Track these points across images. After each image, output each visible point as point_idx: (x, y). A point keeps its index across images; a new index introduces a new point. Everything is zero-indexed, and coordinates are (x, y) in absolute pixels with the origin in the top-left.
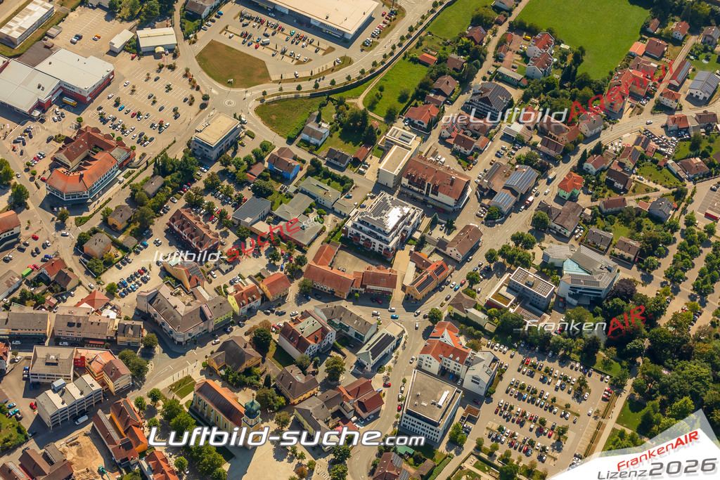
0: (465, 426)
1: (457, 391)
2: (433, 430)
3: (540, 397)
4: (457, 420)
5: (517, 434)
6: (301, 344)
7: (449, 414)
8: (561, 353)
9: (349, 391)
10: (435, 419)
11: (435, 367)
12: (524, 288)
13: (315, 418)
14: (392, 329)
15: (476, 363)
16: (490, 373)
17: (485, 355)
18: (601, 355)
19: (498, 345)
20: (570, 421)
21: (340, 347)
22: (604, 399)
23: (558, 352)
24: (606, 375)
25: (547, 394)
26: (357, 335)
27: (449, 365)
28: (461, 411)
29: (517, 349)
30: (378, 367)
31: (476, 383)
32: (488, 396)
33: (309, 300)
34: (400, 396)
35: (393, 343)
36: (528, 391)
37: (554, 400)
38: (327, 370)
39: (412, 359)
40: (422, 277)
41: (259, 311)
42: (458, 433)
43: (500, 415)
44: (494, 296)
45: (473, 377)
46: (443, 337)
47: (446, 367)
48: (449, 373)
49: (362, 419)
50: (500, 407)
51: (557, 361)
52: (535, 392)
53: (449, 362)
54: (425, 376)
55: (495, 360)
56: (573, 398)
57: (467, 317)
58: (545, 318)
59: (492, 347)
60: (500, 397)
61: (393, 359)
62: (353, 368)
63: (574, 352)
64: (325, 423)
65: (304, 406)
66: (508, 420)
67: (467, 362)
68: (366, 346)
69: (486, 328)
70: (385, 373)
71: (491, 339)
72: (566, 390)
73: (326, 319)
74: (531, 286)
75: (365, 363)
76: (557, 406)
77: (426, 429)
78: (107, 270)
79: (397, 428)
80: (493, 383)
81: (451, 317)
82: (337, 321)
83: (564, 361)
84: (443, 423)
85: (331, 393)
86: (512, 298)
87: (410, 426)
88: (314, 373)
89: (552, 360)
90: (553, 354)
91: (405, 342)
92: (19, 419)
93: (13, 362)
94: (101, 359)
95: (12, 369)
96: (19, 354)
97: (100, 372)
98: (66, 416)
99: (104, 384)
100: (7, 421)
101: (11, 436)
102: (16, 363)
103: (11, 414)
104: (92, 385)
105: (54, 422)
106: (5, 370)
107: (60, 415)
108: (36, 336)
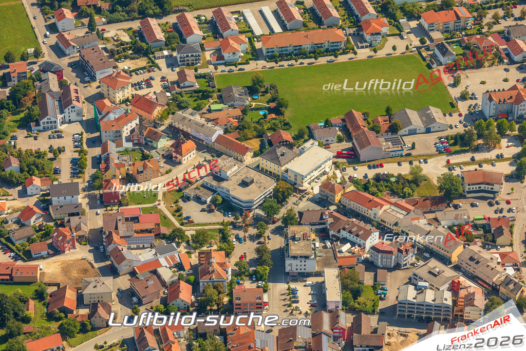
92: (381, 299)
93: (413, 264)
94: (471, 290)
95: (407, 269)
96: (420, 261)
97: (463, 298)
98: (413, 311)
99: (462, 311)
100: (372, 296)
101: (364, 303)
102: (414, 266)
103: (379, 293)
104: (446, 300)
105: (400, 310)
106: (402, 265)
107: (407, 306)
108: (444, 257)
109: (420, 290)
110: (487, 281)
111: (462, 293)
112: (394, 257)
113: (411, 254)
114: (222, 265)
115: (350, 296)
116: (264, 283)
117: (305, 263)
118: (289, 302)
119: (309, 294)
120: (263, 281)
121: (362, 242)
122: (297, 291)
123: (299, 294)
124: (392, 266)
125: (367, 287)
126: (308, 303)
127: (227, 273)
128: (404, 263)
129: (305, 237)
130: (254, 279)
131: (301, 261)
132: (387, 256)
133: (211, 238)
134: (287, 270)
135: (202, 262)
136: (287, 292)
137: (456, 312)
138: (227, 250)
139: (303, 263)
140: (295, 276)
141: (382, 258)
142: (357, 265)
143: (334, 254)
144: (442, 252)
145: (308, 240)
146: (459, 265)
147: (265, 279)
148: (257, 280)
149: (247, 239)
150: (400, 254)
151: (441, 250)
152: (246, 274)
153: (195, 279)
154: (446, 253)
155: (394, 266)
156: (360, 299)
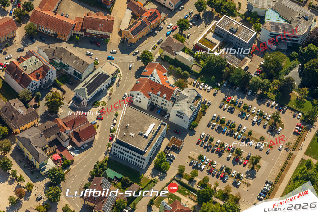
0: (169, 155)
1: (162, 124)
2: (139, 157)
3: (238, 130)
4: (162, 149)
5: (215, 163)
6: (24, 80)
7: (154, 143)
8: (259, 92)
9: (65, 122)
10: (142, 148)
11: (144, 102)
12: (228, 34)
13: (34, 146)
14: (108, 69)
15: (181, 100)
16: (193, 109)
17: (189, 93)
18: (295, 94)
19: (203, 84)
20: (264, 152)
21: (60, 83)
22: (295, 133)
23: (257, 91)
24: (299, 112)
25: (245, 128)
26: (75, 73)
27: (157, 101)
28: (166, 142)
29: (220, 88)
30: (94, 102)
31: (181, 117)
32: (191, 130)
33: (34, 42)
34: (112, 128)
35: (108, 81)
36: (228, 125)
37: (250, 133)
38: (47, 104)
39: (125, 96)
40: (136, 23)
42: (162, 161)
43: (202, 146)
44: (201, 41)
45: (178, 112)
46: (152, 76)
47: (155, 103)
48: (158, 108)
49: (77, 148)
50: (202, 139)
51: (255, 100)
52: (234, 126)
53: (157, 98)
54: (134, 111)
55: (198, 97)
56: (267, 132)
57: (176, 59)
58: (246, 61)
59: (197, 86)
60: (202, 130)
61: (108, 95)
62: (71, 103)
63: (271, 92)
64: (43, 150)
65: (25, 135)
66: (208, 151)
67: (173, 99)
68: (83, 83)
69: (192, 69)
70: (100, 108)
71: (197, 78)
72: (262, 125)
73: (48, 59)
74: (234, 33)
75: (82, 98)
76: (253, 138)
77: (133, 157)
79: (108, 156)
80: (196, 118)
81: (162, 59)
82: (57, 61)
83: (262, 99)
84: (149, 151)
85: (50, 124)
86: (218, 42)
87: (120, 154)
88: (36, 107)
89: (250, 98)
90: (252, 93)
91: (119, 81)
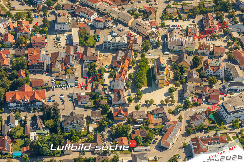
2: (226, 115)
6: (207, 67)
21: (224, 79)
26: (232, 78)
30: (230, 92)
35: (243, 87)
41: (207, 56)
49: (207, 102)
61: (240, 93)
62: (221, 88)
70: (232, 95)
73: (225, 67)
75: (226, 87)
78: (168, 20)
82: (229, 70)
88: (205, 81)
92: (97, 41)
93: (111, 27)
94: (136, 37)
95: (109, 29)
96: (115, 25)
97: (132, 40)
98: (110, 46)
99: (132, 46)
100: (93, 40)
101: (89, 43)
102: (112, 28)
103: (96, 39)
104: (125, 41)
105: (105, 46)
106: (107, 27)
107: (108, 44)
108: (125, 23)
109: (113, 37)
110: (144, 34)
111: (132, 38)
112: (103, 23)
113: (111, 22)
114: (27, 27)
115: (83, 40)
116: (46, 35)
117: (64, 26)
118: (56, 43)
119: (65, 39)
120: (45, 34)
121: (89, 17)
122: (60, 38)
123: (61, 39)
124: (102, 27)
125: (91, 36)
126: (65, 43)
127: (29, 30)
128: (108, 26)
129: (64, 15)
130: (41, 33)
131: (62, 25)
132: (100, 23)
133: (23, 16)
134: (56, 29)
135: (18, 26)
136: (56, 38)
137: (129, 46)
138: (30, 21)
139: (63, 26)
140: (59, 32)
141: (98, 24)
142: (87, 27)
143: (77, 22)
144: (124, 22)
145: (65, 16)
146: (132, 27)
147: (46, 33)
148: (43, 34)
149: (39, 16)
150: (106, 22)
151: (124, 21)
152: (38, 31)
153: (15, 33)
154: (126, 22)
155: (103, 27)
156: (88, 41)
